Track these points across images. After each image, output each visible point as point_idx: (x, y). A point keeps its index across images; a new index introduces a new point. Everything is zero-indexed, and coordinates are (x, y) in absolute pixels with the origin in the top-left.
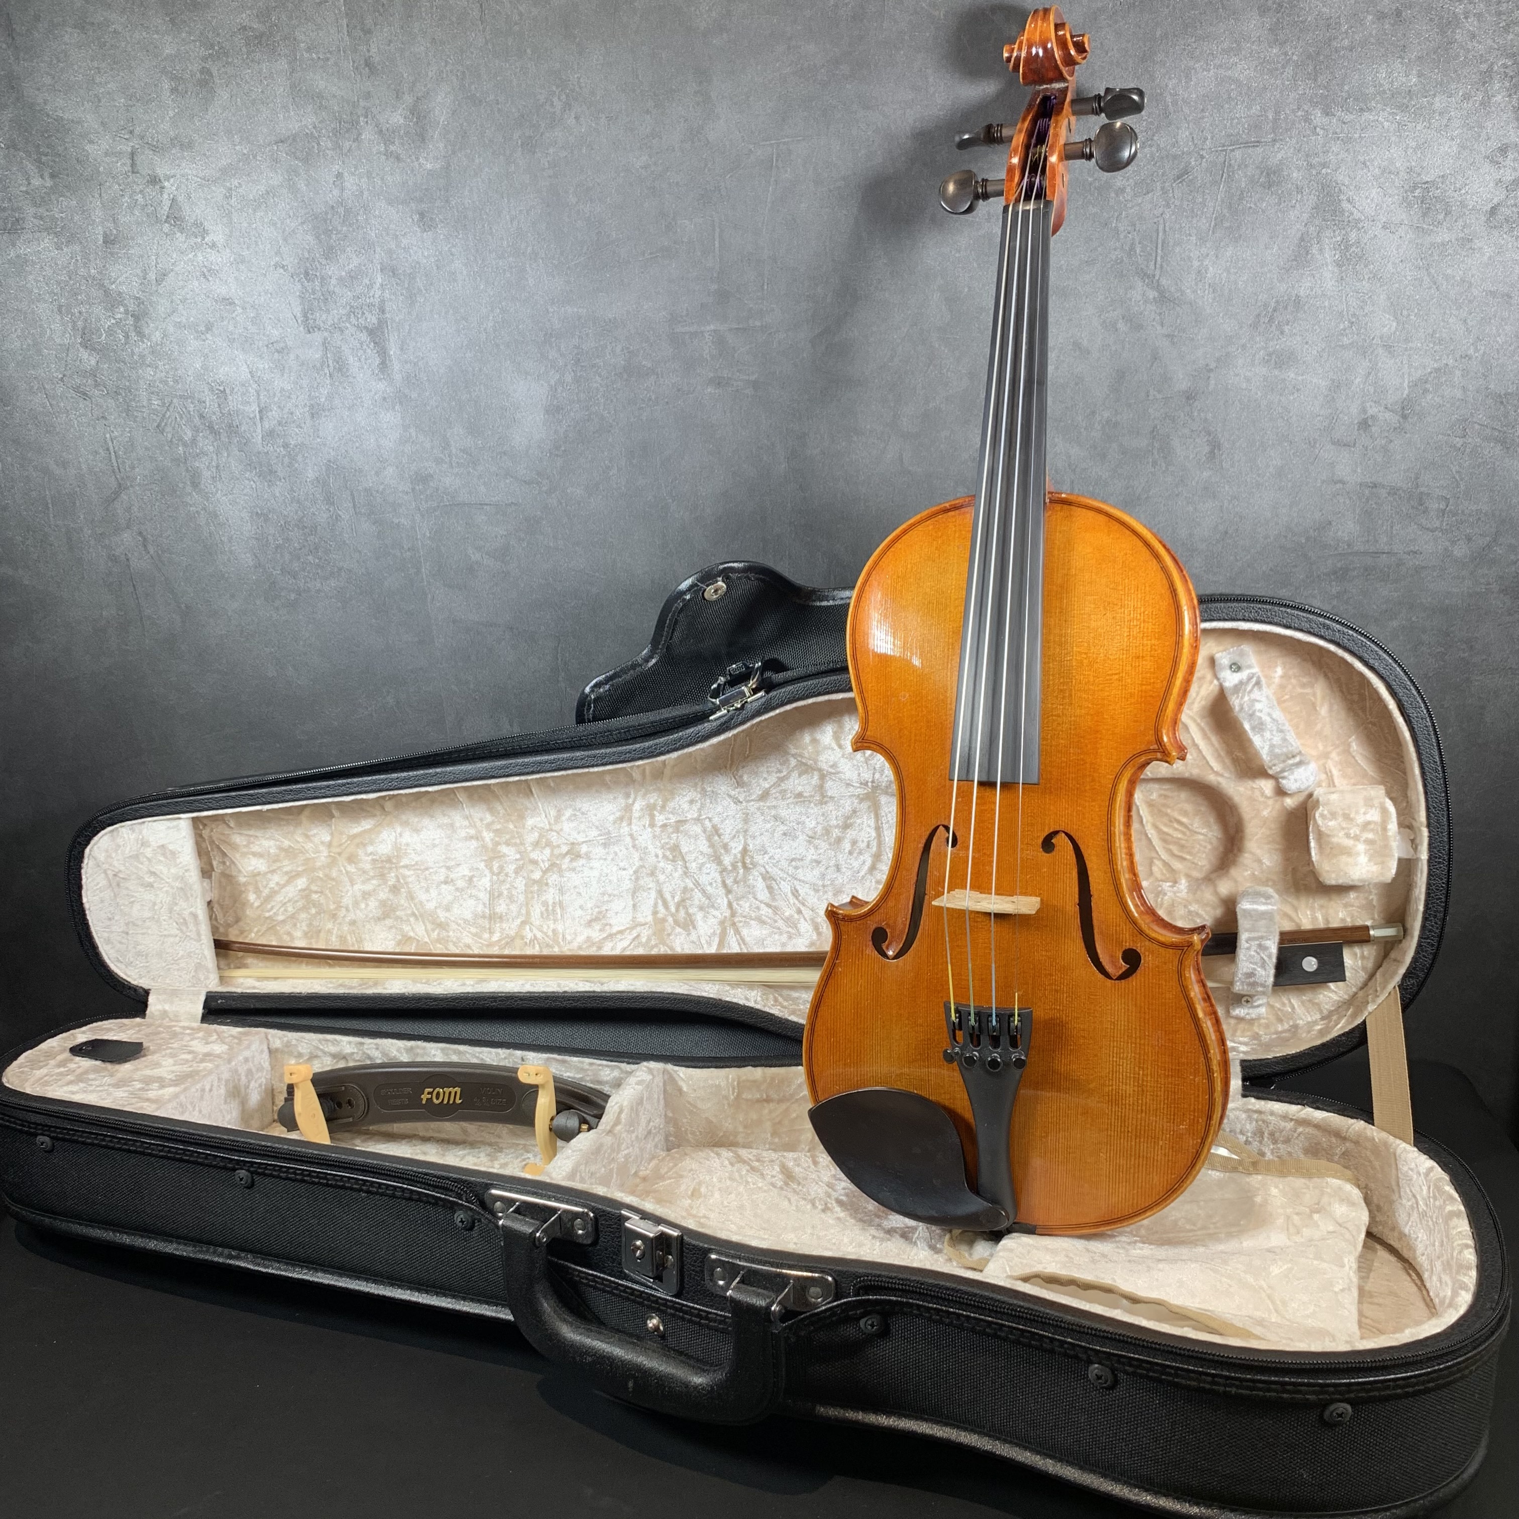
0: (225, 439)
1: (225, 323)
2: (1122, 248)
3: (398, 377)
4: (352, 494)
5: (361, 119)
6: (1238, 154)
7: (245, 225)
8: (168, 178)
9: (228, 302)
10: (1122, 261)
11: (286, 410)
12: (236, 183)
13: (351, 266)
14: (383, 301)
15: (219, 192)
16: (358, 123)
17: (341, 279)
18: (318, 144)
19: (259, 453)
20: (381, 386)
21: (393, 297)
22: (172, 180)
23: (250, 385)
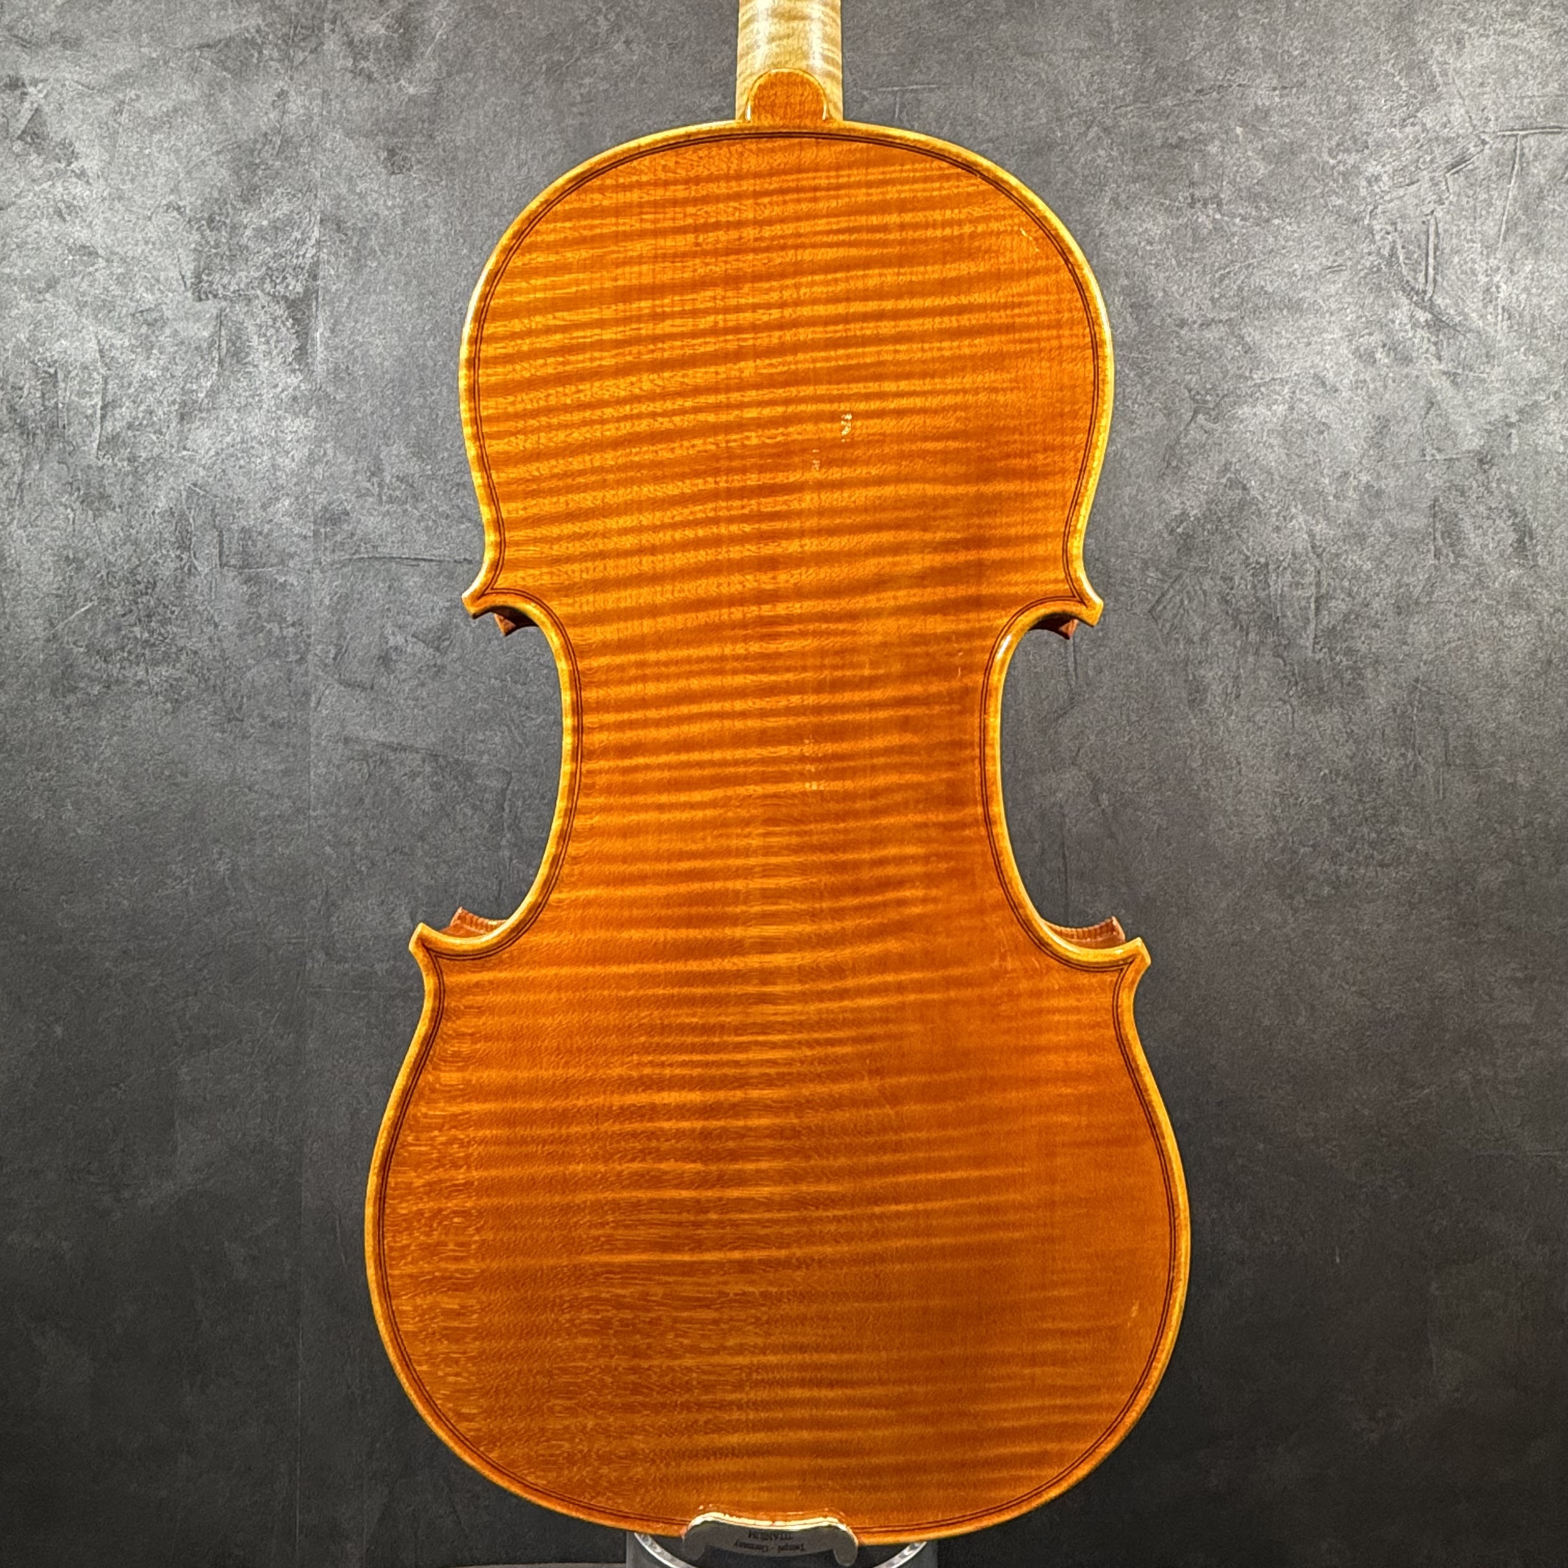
0: (40, 442)
1: (77, 279)
2: (1379, 253)
3: (320, 370)
4: (221, 535)
5: (326, 25)
6: (1532, 141)
7: (135, 150)
8: (34, 83)
9: (87, 252)
10: (1379, 270)
11: (142, 408)
12: (132, 94)
13: (278, 214)
14: (316, 264)
15: (106, 104)
16: (321, 29)
17: (259, 230)
18: (260, 52)
19: (89, 467)
20: (294, 380)
21: (333, 259)
22: (40, 86)
23: (96, 369)
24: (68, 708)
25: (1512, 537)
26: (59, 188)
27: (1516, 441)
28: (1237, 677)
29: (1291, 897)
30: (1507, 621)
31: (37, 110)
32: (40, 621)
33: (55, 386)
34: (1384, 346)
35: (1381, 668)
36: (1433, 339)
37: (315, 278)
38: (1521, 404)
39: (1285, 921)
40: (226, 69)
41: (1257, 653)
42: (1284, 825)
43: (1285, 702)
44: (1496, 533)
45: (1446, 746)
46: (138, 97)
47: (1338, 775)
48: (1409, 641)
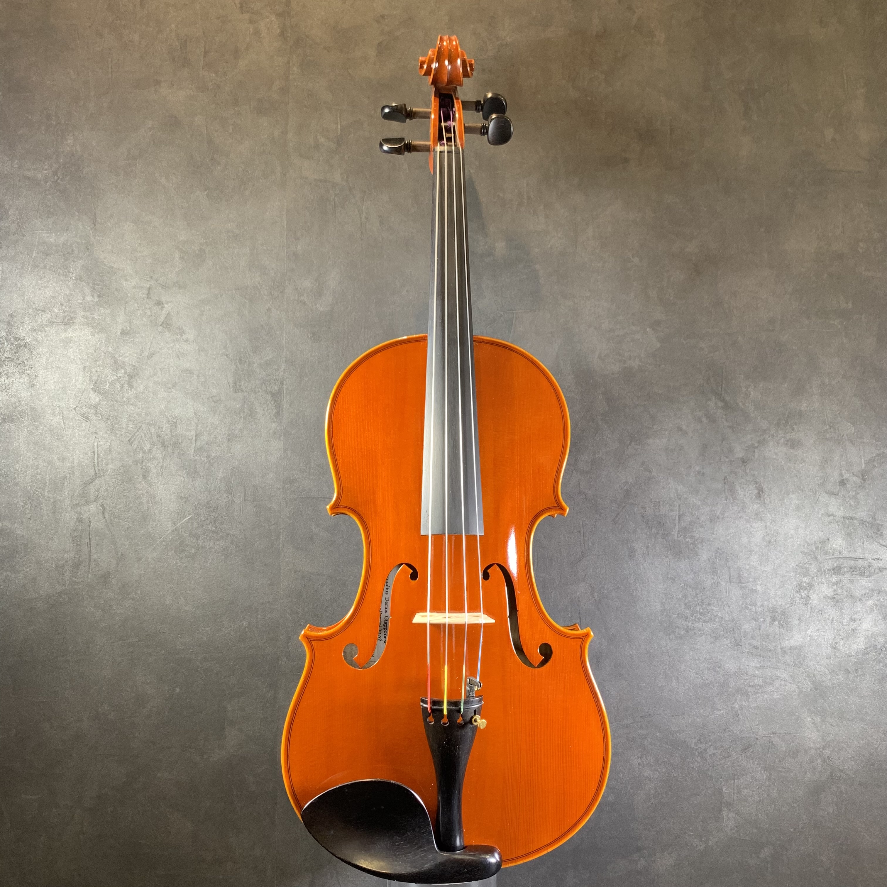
24: (182, 558)
25: (756, 492)
26: (177, 346)
27: (756, 454)
28: (647, 547)
29: (670, 635)
30: (753, 525)
31: (168, 314)
32: (170, 523)
33: (176, 427)
34: (705, 416)
35: (704, 544)
36: (724, 413)
37: (283, 384)
38: (758, 439)
39: (667, 644)
40: (245, 298)
41: (655, 537)
42: (666, 606)
43: (666, 557)
44: (749, 490)
45: (730, 575)
46: (210, 310)
47: (687, 586)
48: (715, 533)
